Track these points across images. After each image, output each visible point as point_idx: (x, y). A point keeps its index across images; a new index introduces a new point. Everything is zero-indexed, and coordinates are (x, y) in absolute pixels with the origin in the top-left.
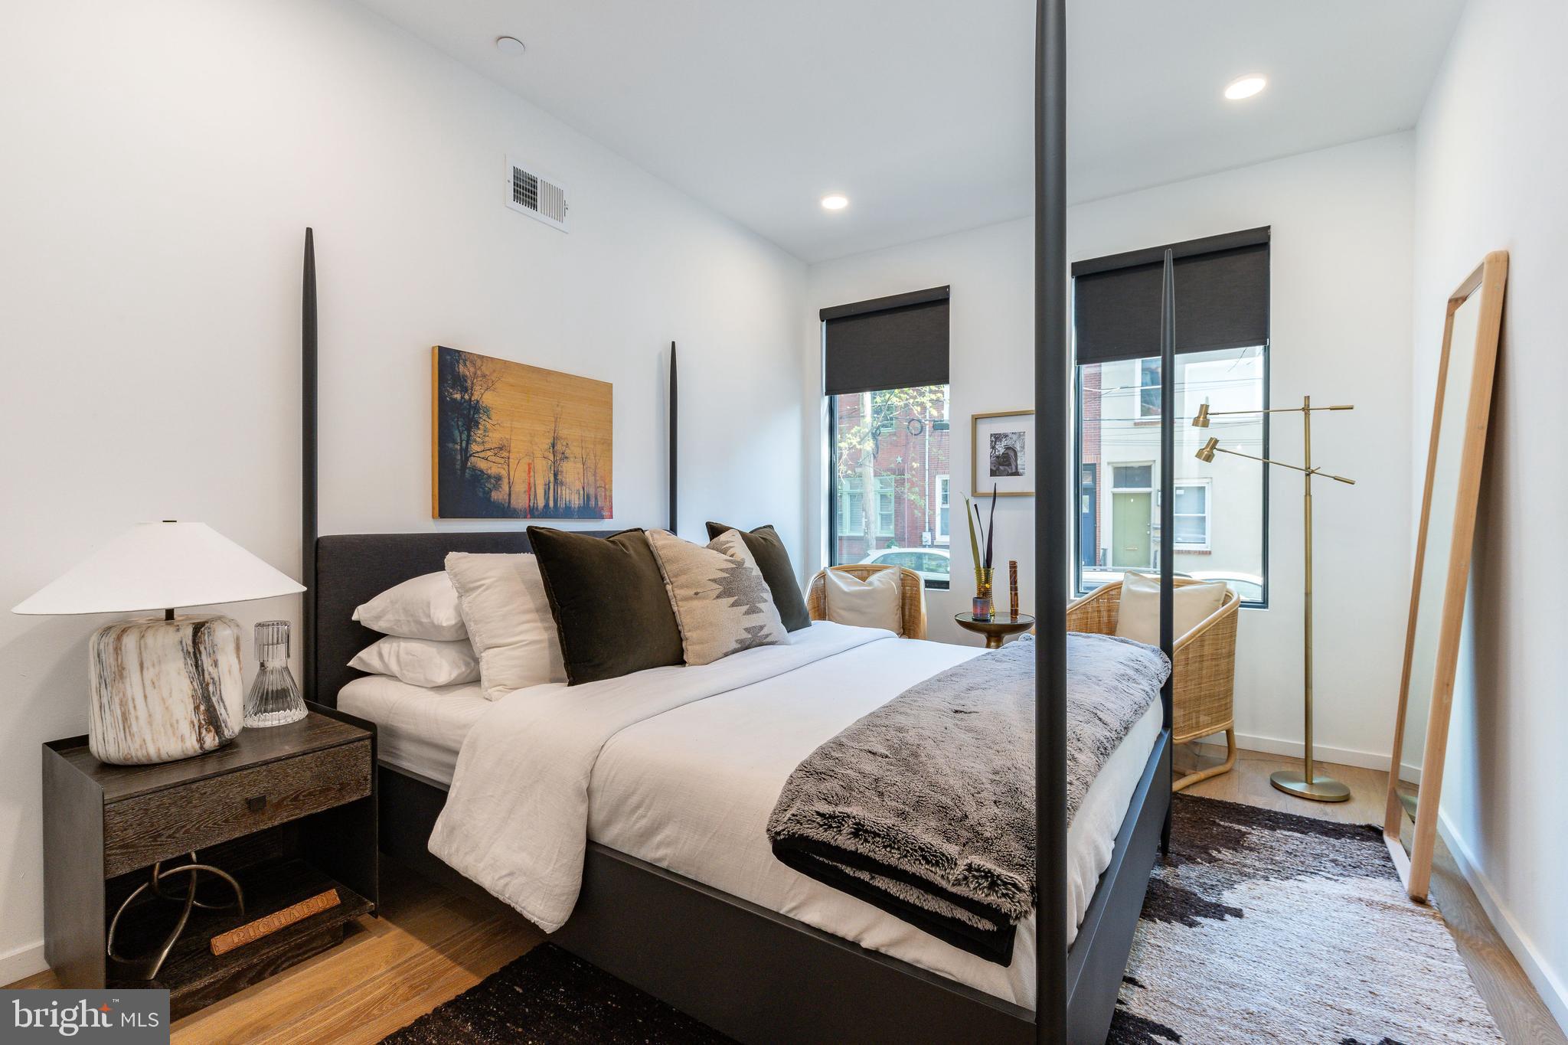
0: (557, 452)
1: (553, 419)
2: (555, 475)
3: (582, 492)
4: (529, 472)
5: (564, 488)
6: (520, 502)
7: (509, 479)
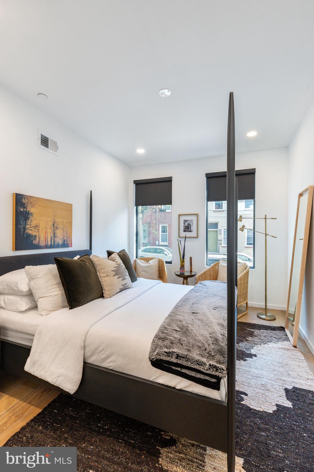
0: (55, 226)
1: (53, 216)
2: (54, 234)
3: (62, 239)
4: (46, 234)
5: (57, 238)
6: (42, 243)
7: (39, 236)
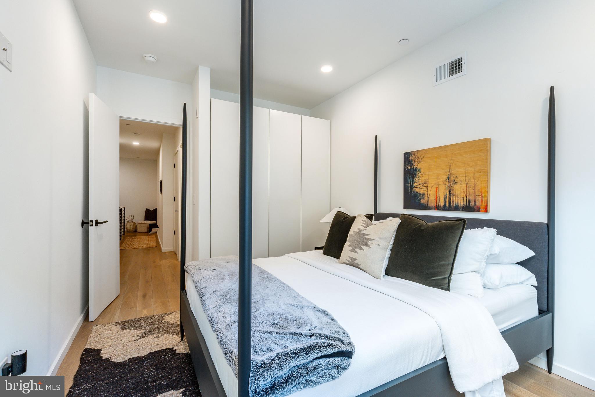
0: (450, 180)
1: (448, 166)
2: (450, 191)
3: (465, 198)
4: (437, 191)
5: (454, 197)
6: (432, 203)
7: (428, 194)
